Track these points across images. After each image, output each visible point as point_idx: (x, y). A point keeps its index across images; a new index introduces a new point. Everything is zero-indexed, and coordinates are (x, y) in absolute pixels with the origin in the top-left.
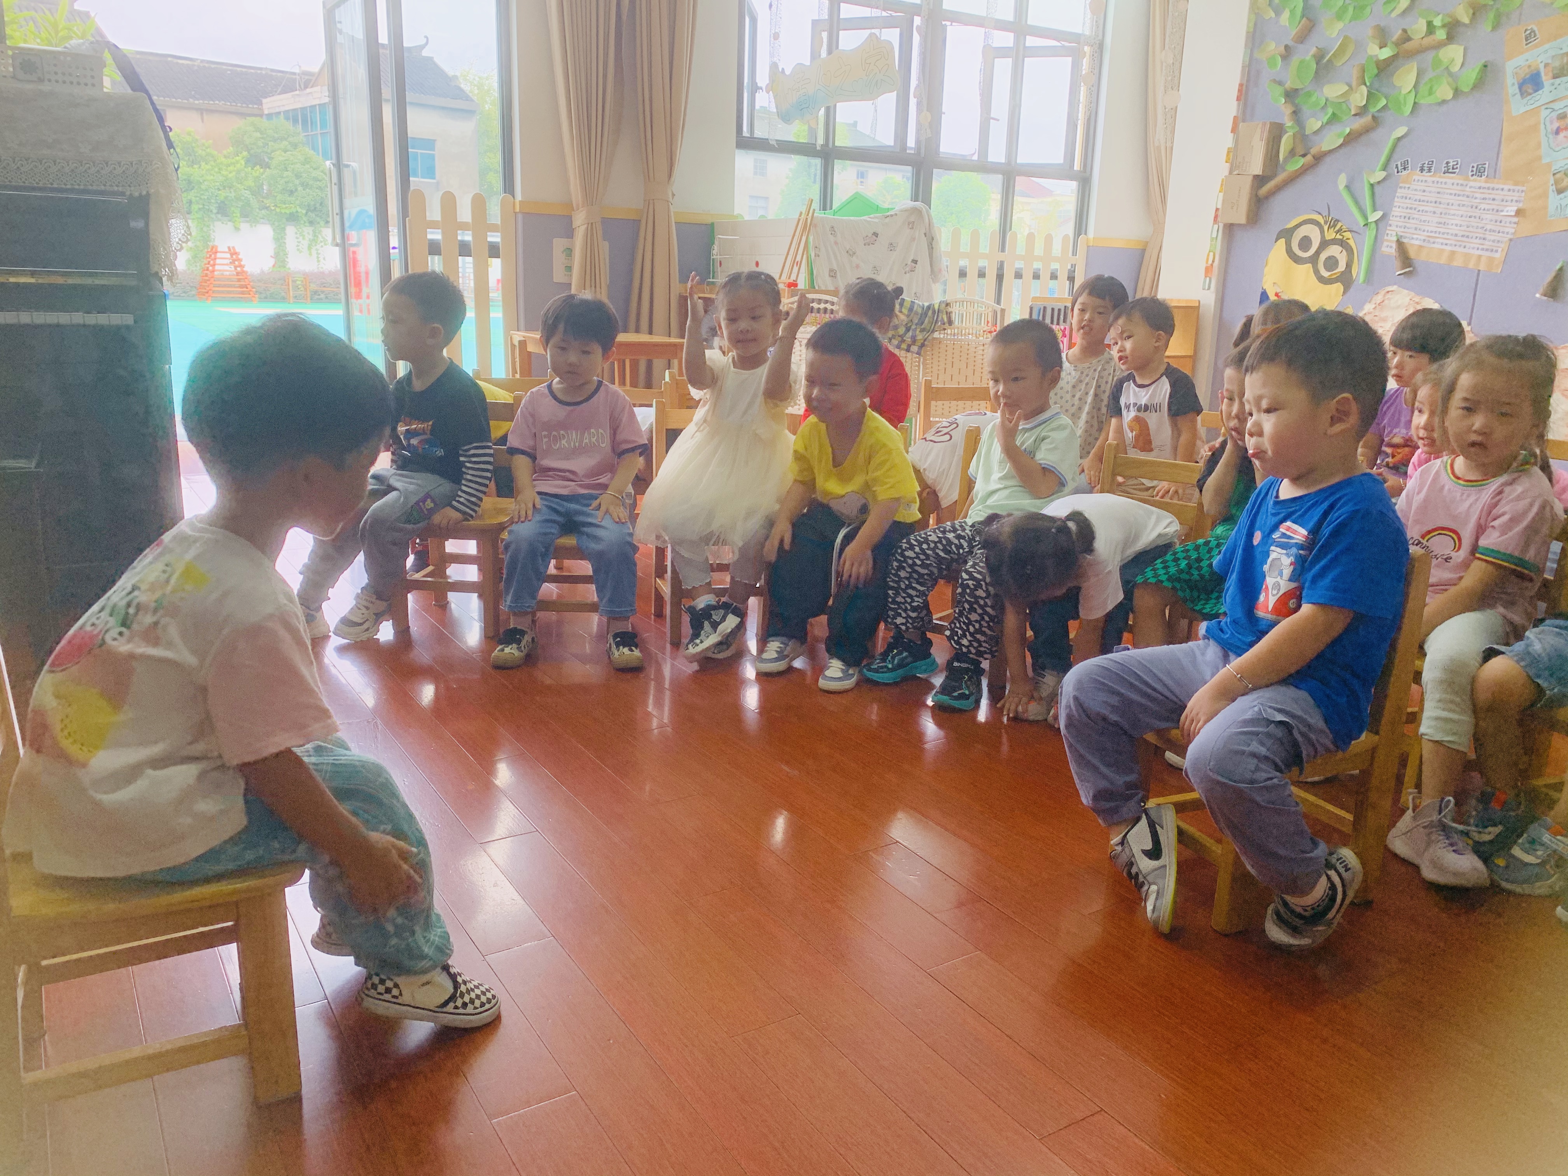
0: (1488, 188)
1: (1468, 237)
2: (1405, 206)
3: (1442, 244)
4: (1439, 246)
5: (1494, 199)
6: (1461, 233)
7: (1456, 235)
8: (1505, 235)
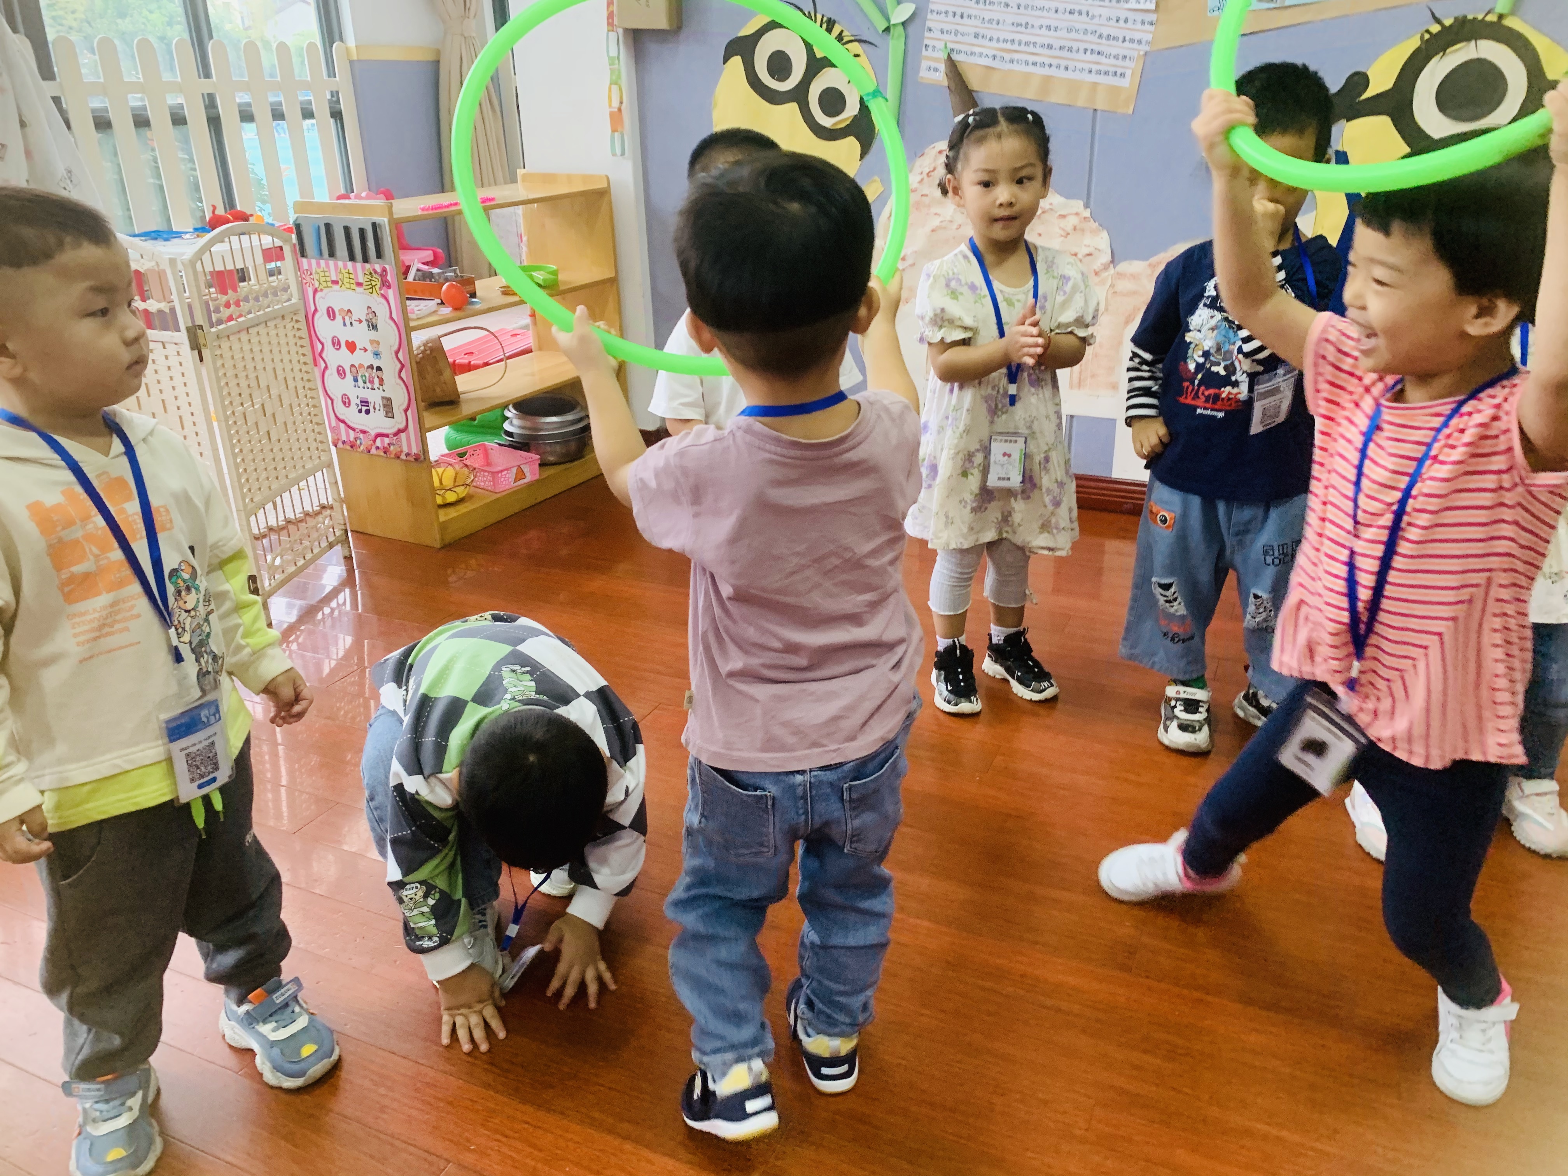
1: (1070, 49)
3: (1027, 63)
4: (1023, 68)
6: (1057, 44)
7: (1050, 47)
8: (1135, 46)
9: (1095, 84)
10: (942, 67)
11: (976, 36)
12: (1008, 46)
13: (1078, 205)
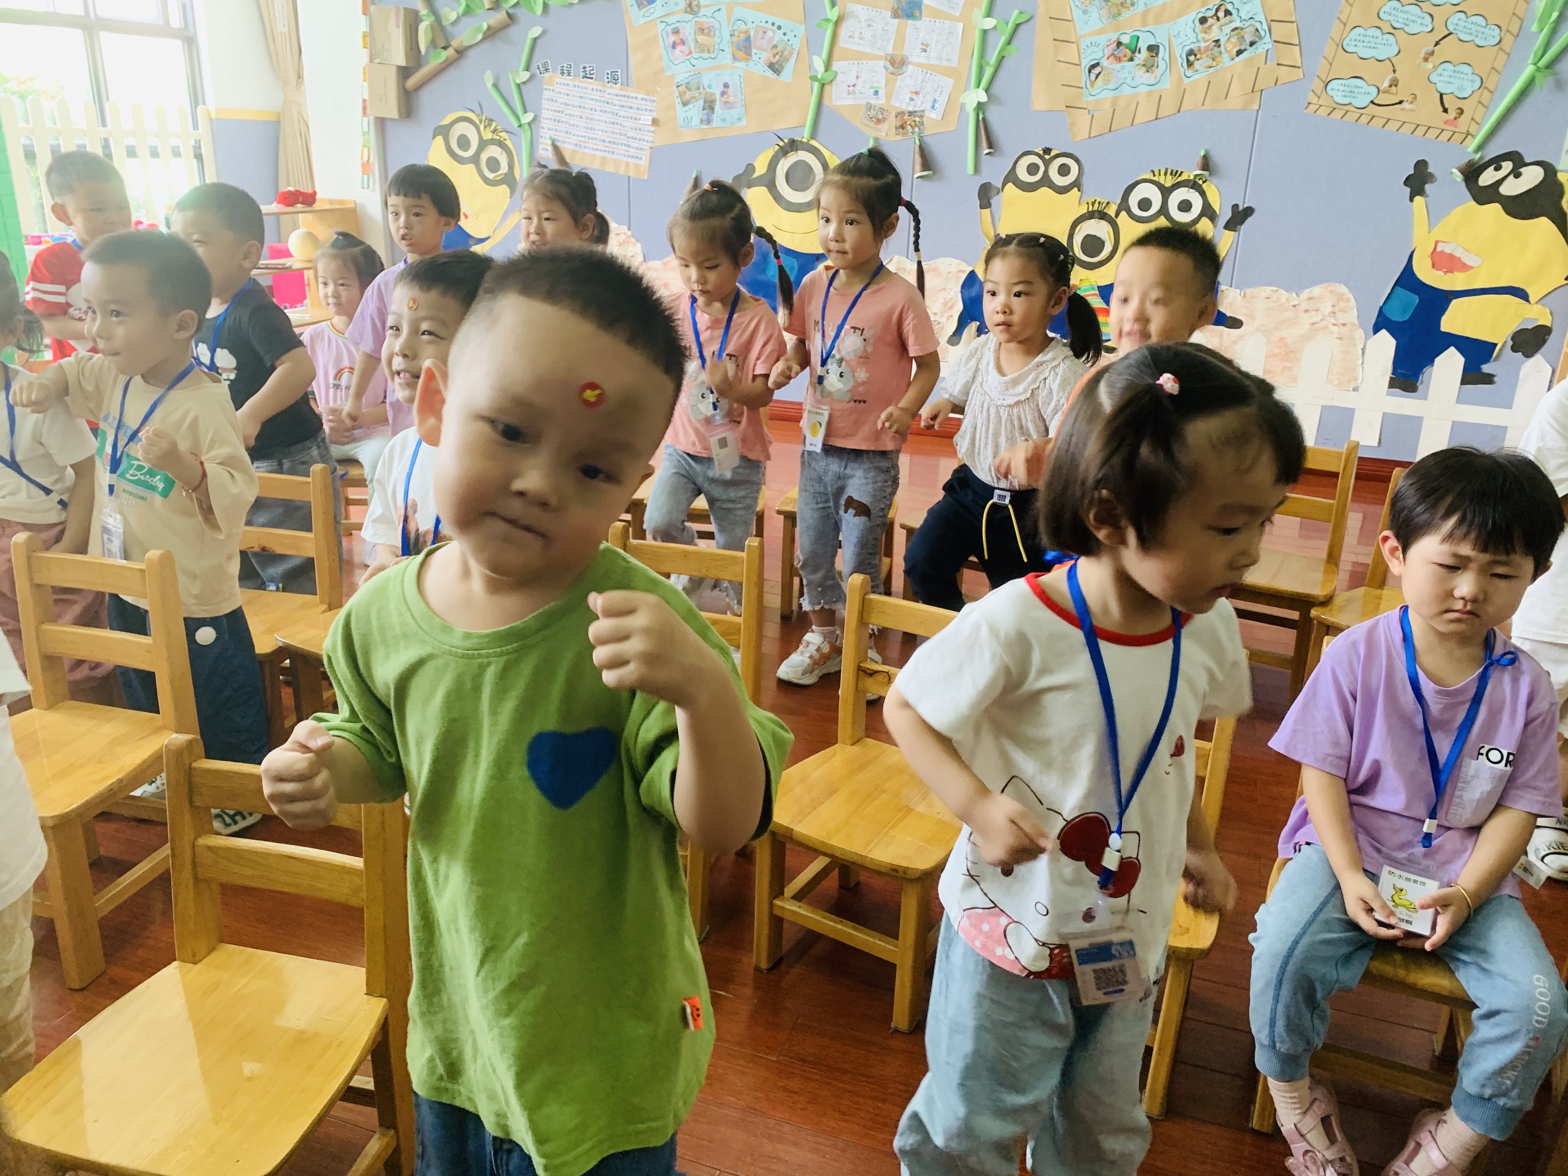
0: (624, 96)
1: (614, 143)
2: (553, 108)
3: (593, 149)
4: (591, 152)
5: (631, 108)
6: (607, 139)
7: (604, 141)
8: (645, 143)
9: (628, 163)
10: (550, 149)
11: (567, 133)
12: (583, 139)
13: (626, 228)
